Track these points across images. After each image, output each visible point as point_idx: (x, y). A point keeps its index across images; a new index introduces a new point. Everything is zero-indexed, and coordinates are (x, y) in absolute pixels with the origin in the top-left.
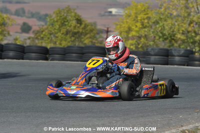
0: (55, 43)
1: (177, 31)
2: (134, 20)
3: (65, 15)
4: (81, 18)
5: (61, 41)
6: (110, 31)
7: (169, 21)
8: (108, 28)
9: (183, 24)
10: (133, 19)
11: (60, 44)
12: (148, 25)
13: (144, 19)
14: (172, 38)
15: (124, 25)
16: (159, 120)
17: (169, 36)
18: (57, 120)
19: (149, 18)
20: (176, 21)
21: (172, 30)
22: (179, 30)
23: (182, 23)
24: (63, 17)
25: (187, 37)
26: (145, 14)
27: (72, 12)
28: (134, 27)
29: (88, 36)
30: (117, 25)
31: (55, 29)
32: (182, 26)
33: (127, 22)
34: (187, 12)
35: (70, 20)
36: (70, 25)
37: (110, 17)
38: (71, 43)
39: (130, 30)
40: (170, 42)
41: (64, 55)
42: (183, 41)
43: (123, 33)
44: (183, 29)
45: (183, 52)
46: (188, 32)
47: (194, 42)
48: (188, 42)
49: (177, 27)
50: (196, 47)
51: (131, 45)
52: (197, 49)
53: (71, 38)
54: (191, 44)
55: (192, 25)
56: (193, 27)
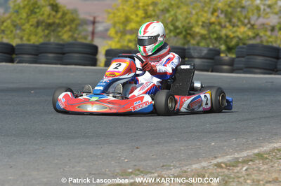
0: (21, 38)
1: (194, 23)
2: (134, 7)
4: (57, 2)
5: (30, 35)
6: (99, 22)
7: (184, 9)
8: (95, 18)
9: (203, 13)
10: (132, 6)
11: (29, 40)
12: (153, 14)
13: (148, 5)
14: (187, 33)
16: (182, 148)
17: (183, 30)
18: (37, 147)
19: (155, 4)
20: (193, 9)
21: (187, 21)
22: (197, 21)
23: (202, 11)
24: (32, 1)
25: (210, 32)
28: (133, 17)
29: (68, 27)
30: (109, 13)
31: (21, 19)
32: (202, 15)
33: (123, 9)
35: (43, 6)
36: (41, 13)
38: (43, 38)
39: (127, 20)
40: (185, 37)
41: (37, 55)
42: (203, 37)
43: (118, 25)
44: (203, 19)
45: (205, 52)
46: (211, 24)
47: (219, 39)
48: (210, 37)
49: (194, 17)
50: (221, 45)
51: (130, 41)
52: (223, 47)
53: (43, 31)
54: (214, 41)
55: (216, 14)
56: (218, 16)
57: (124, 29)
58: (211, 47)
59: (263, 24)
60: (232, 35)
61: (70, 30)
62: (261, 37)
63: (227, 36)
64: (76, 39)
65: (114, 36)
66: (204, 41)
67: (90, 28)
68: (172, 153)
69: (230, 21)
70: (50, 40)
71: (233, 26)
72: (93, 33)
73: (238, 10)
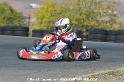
2: (46, 11)
3: (4, 7)
4: (13, 9)
6: (31, 18)
8: (30, 16)
12: (54, 15)
13: (52, 11)
15: (40, 14)
19: (55, 10)
20: (72, 13)
22: (73, 18)
23: (76, 14)
24: (2, 8)
25: (79, 23)
26: (53, 8)
27: (7, 5)
28: (46, 16)
30: (36, 14)
32: (76, 16)
33: (42, 13)
34: (79, 8)
35: (7, 10)
36: (6, 13)
37: (31, 9)
38: (6, 24)
39: (43, 17)
41: (3, 31)
42: (76, 25)
43: (39, 19)
44: (76, 18)
46: (79, 20)
47: (83, 26)
49: (72, 16)
51: (44, 26)
52: (85, 30)
53: (6, 21)
54: (80, 27)
55: (82, 15)
56: (83, 16)
57: (42, 21)
58: (79, 30)
59: (102, 21)
60: (88, 25)
61: (18, 21)
62: (101, 26)
63: (87, 25)
64: (21, 25)
65: (37, 24)
66: (76, 27)
67: (28, 21)
68: (56, 74)
69: (88, 18)
70: (9, 25)
71: (89, 21)
72: (29, 23)
73: (92, 14)
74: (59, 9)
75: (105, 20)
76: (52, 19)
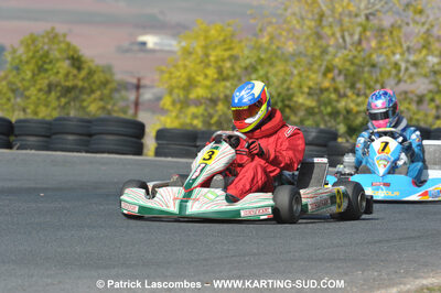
0: (24, 110)
1: (296, 89)
2: (202, 62)
3: (46, 48)
4: (80, 54)
5: (37, 105)
6: (145, 87)
7: (280, 66)
8: (139, 80)
9: (310, 73)
10: (198, 61)
11: (36, 113)
12: (232, 74)
13: (223, 61)
14: (285, 104)
15: (178, 74)
17: (280, 99)
19: (234, 58)
20: (295, 67)
21: (285, 86)
22: (300, 87)
23: (309, 69)
24: (41, 52)
25: (319, 101)
26: (226, 50)
27: (60, 42)
28: (200, 78)
29: (98, 93)
30: (162, 72)
31: (23, 79)
32: (307, 77)
33: (185, 66)
34: (321, 47)
35: (57, 60)
36: (55, 70)
37: (141, 55)
38: (58, 110)
39: (191, 84)
41: (48, 137)
42: (310, 112)
43: (176, 91)
44: (311, 84)
45: (314, 134)
46: (322, 91)
47: (335, 114)
48: (321, 112)
49: (297, 79)
50: (339, 124)
51: (195, 116)
52: (342, 129)
53: (58, 98)
54: (327, 118)
55: (330, 75)
56: (333, 79)
57: (186, 97)
58: (322, 126)
59: (406, 93)
60: (355, 109)
63: (348, 112)
64: (109, 112)
65: (171, 108)
66: (311, 118)
67: (132, 96)
69: (352, 86)
70: (68, 114)
71: (358, 95)
72: (137, 104)
73: (366, 69)
74: (246, 52)
75: (412, 92)
76: (221, 89)
